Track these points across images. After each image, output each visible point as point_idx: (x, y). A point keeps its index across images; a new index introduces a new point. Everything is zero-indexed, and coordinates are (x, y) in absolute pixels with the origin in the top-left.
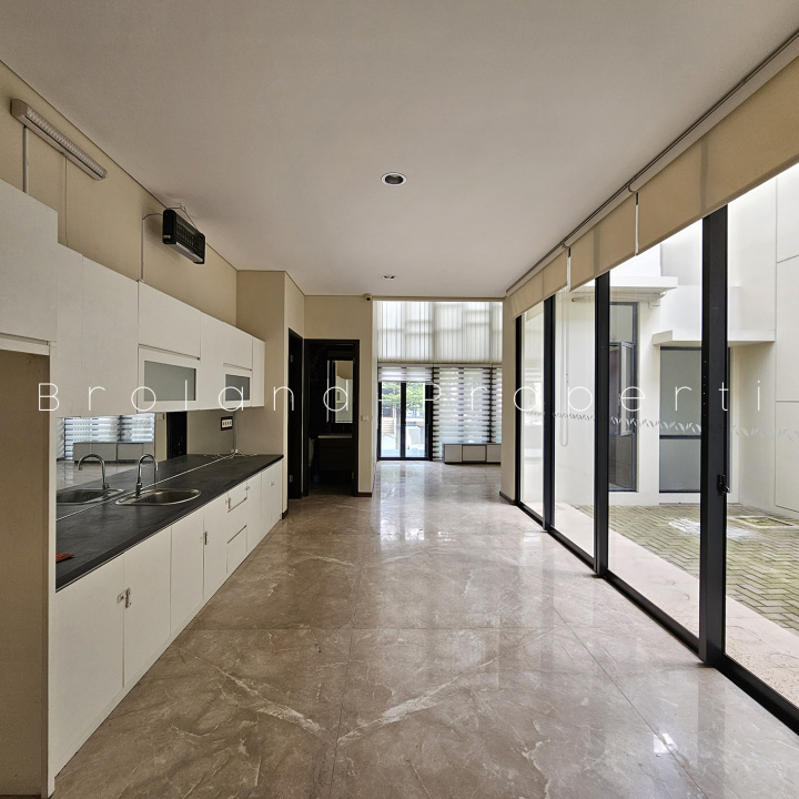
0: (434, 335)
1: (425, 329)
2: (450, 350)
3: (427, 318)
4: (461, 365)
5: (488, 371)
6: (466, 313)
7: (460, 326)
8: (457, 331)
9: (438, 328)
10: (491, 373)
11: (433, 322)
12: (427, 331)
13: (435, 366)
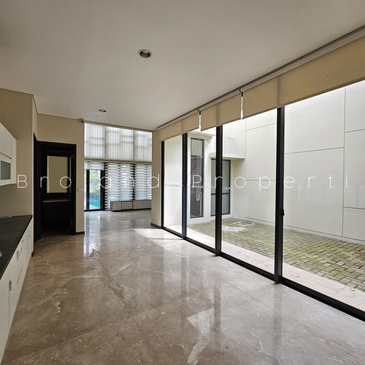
0: (106, 146)
1: (101, 142)
2: (113, 154)
3: (102, 137)
4: (120, 162)
5: (133, 165)
6: (122, 136)
7: (119, 143)
8: (118, 145)
9: (107, 142)
10: (134, 167)
11: (105, 139)
12: (102, 143)
13: (106, 162)
